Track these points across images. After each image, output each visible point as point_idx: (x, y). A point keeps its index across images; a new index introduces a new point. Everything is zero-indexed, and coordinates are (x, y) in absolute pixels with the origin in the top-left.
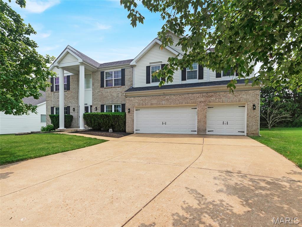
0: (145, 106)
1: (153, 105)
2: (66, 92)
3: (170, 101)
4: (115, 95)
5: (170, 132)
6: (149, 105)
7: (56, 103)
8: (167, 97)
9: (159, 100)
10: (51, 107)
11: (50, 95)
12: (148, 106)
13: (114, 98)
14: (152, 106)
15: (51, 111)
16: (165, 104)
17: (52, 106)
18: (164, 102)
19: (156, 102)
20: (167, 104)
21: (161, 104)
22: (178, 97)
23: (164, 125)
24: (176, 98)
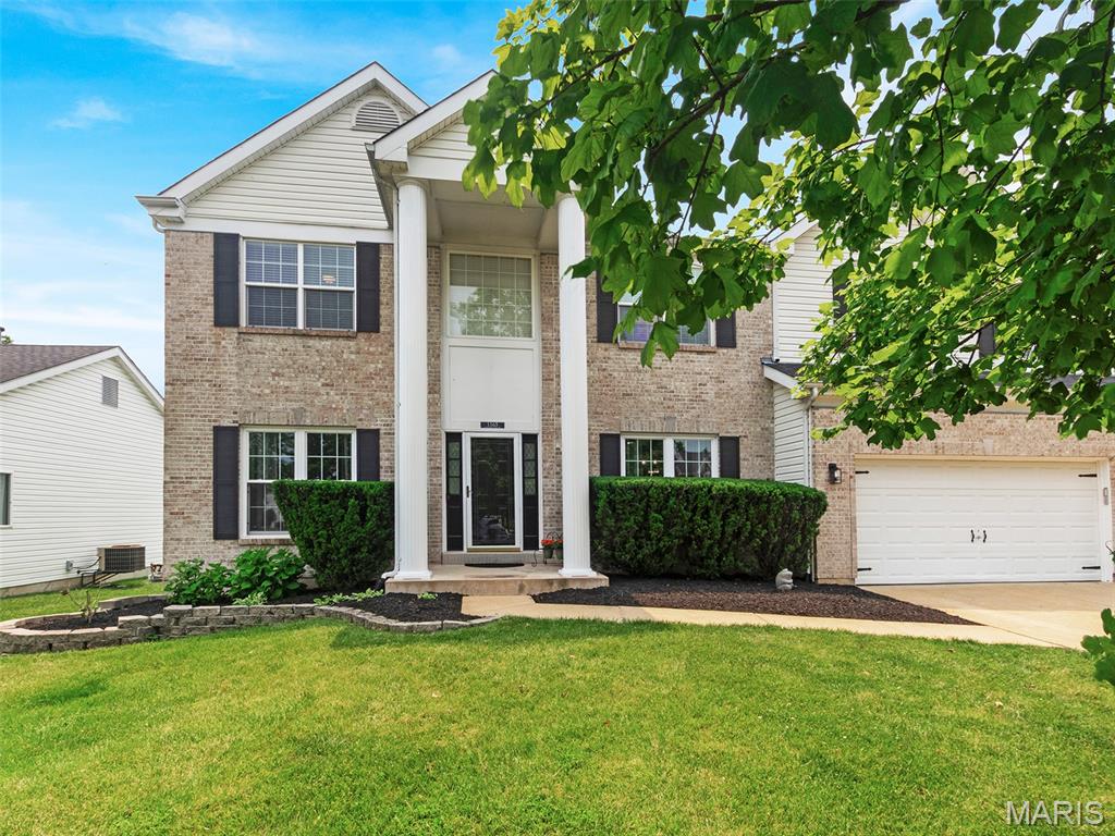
0: (906, 457)
1: (943, 453)
2: (352, 343)
3: (1012, 438)
4: (682, 387)
5: (1004, 573)
6: (928, 451)
7: (259, 404)
8: (998, 421)
9: (970, 432)
10: (217, 430)
11: (208, 348)
12: (919, 457)
13: (678, 406)
14: (937, 458)
15: (209, 456)
16: (994, 451)
17: (226, 423)
18: (989, 442)
19: (957, 441)
20: (1003, 452)
21: (980, 452)
22: (1042, 422)
23: (978, 543)
24: (1038, 430)
